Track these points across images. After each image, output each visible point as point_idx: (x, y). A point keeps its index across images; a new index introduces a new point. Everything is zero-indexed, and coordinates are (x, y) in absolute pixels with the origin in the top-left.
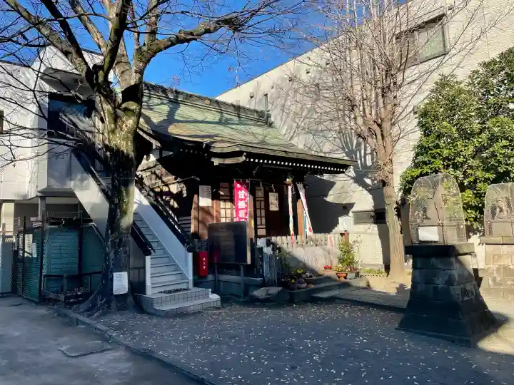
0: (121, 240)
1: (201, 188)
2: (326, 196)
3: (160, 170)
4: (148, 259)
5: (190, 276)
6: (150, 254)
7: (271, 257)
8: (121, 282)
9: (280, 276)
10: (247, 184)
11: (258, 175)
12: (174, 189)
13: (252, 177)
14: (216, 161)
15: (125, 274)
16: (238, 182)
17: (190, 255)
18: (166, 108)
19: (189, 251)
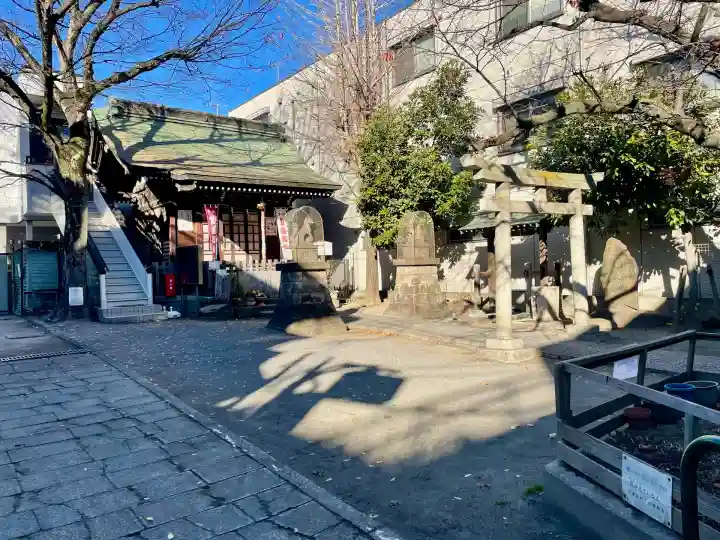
0: (74, 260)
1: (180, 212)
2: (341, 219)
3: (148, 193)
4: (103, 277)
5: (150, 294)
6: (104, 273)
7: (224, 279)
8: (76, 296)
9: (232, 295)
10: (216, 210)
11: (226, 200)
12: (157, 213)
13: (220, 202)
14: (180, 188)
15: (80, 290)
16: (208, 207)
17: (150, 276)
18: (147, 127)
19: (148, 271)
